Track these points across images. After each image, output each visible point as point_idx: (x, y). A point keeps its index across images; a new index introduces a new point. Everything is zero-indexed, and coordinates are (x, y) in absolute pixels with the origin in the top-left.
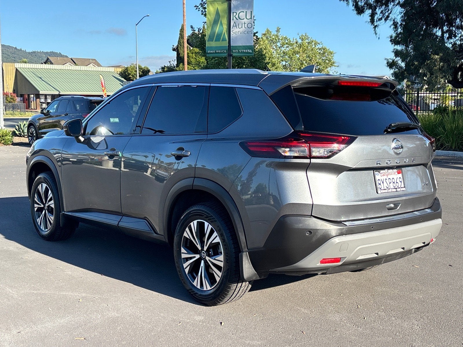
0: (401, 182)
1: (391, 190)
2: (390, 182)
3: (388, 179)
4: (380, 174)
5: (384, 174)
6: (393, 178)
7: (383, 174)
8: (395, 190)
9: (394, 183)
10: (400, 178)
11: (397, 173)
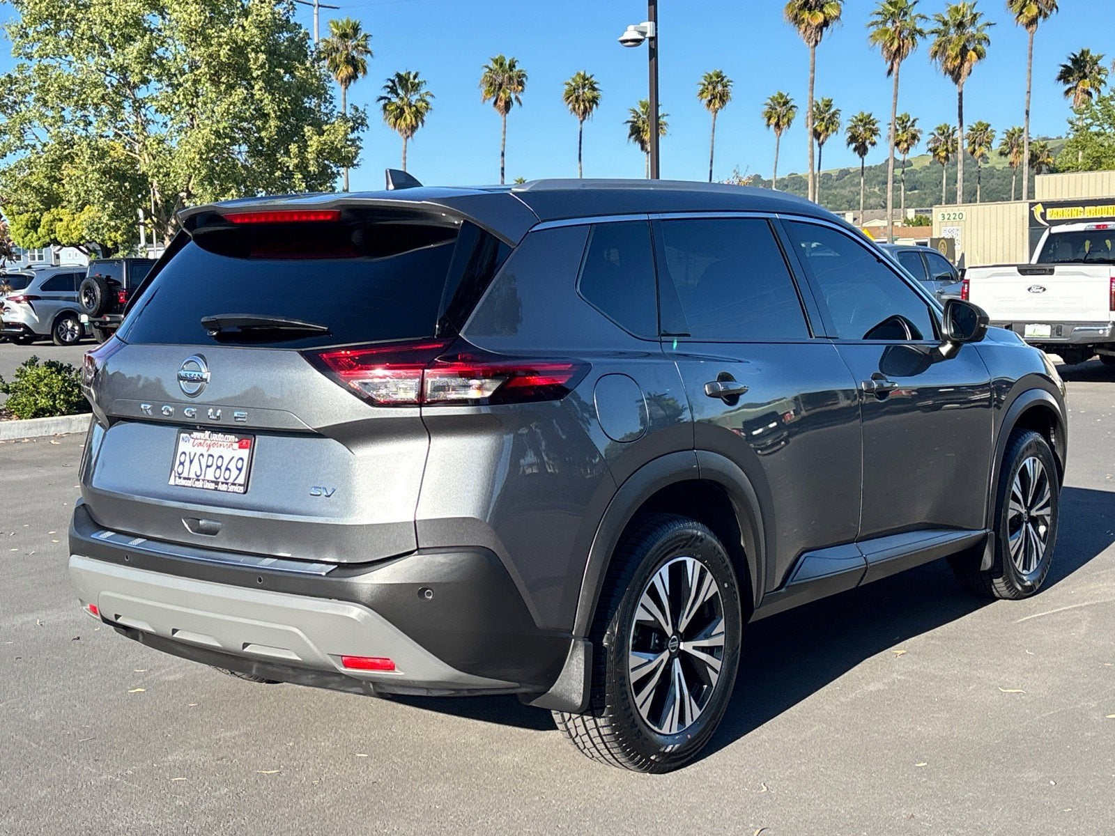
0: (240, 470)
1: (201, 482)
2: (209, 464)
3: (206, 456)
4: (192, 440)
5: (202, 441)
6: (221, 457)
7: (199, 441)
8: (212, 486)
9: (219, 467)
10: (241, 459)
11: (236, 446)
